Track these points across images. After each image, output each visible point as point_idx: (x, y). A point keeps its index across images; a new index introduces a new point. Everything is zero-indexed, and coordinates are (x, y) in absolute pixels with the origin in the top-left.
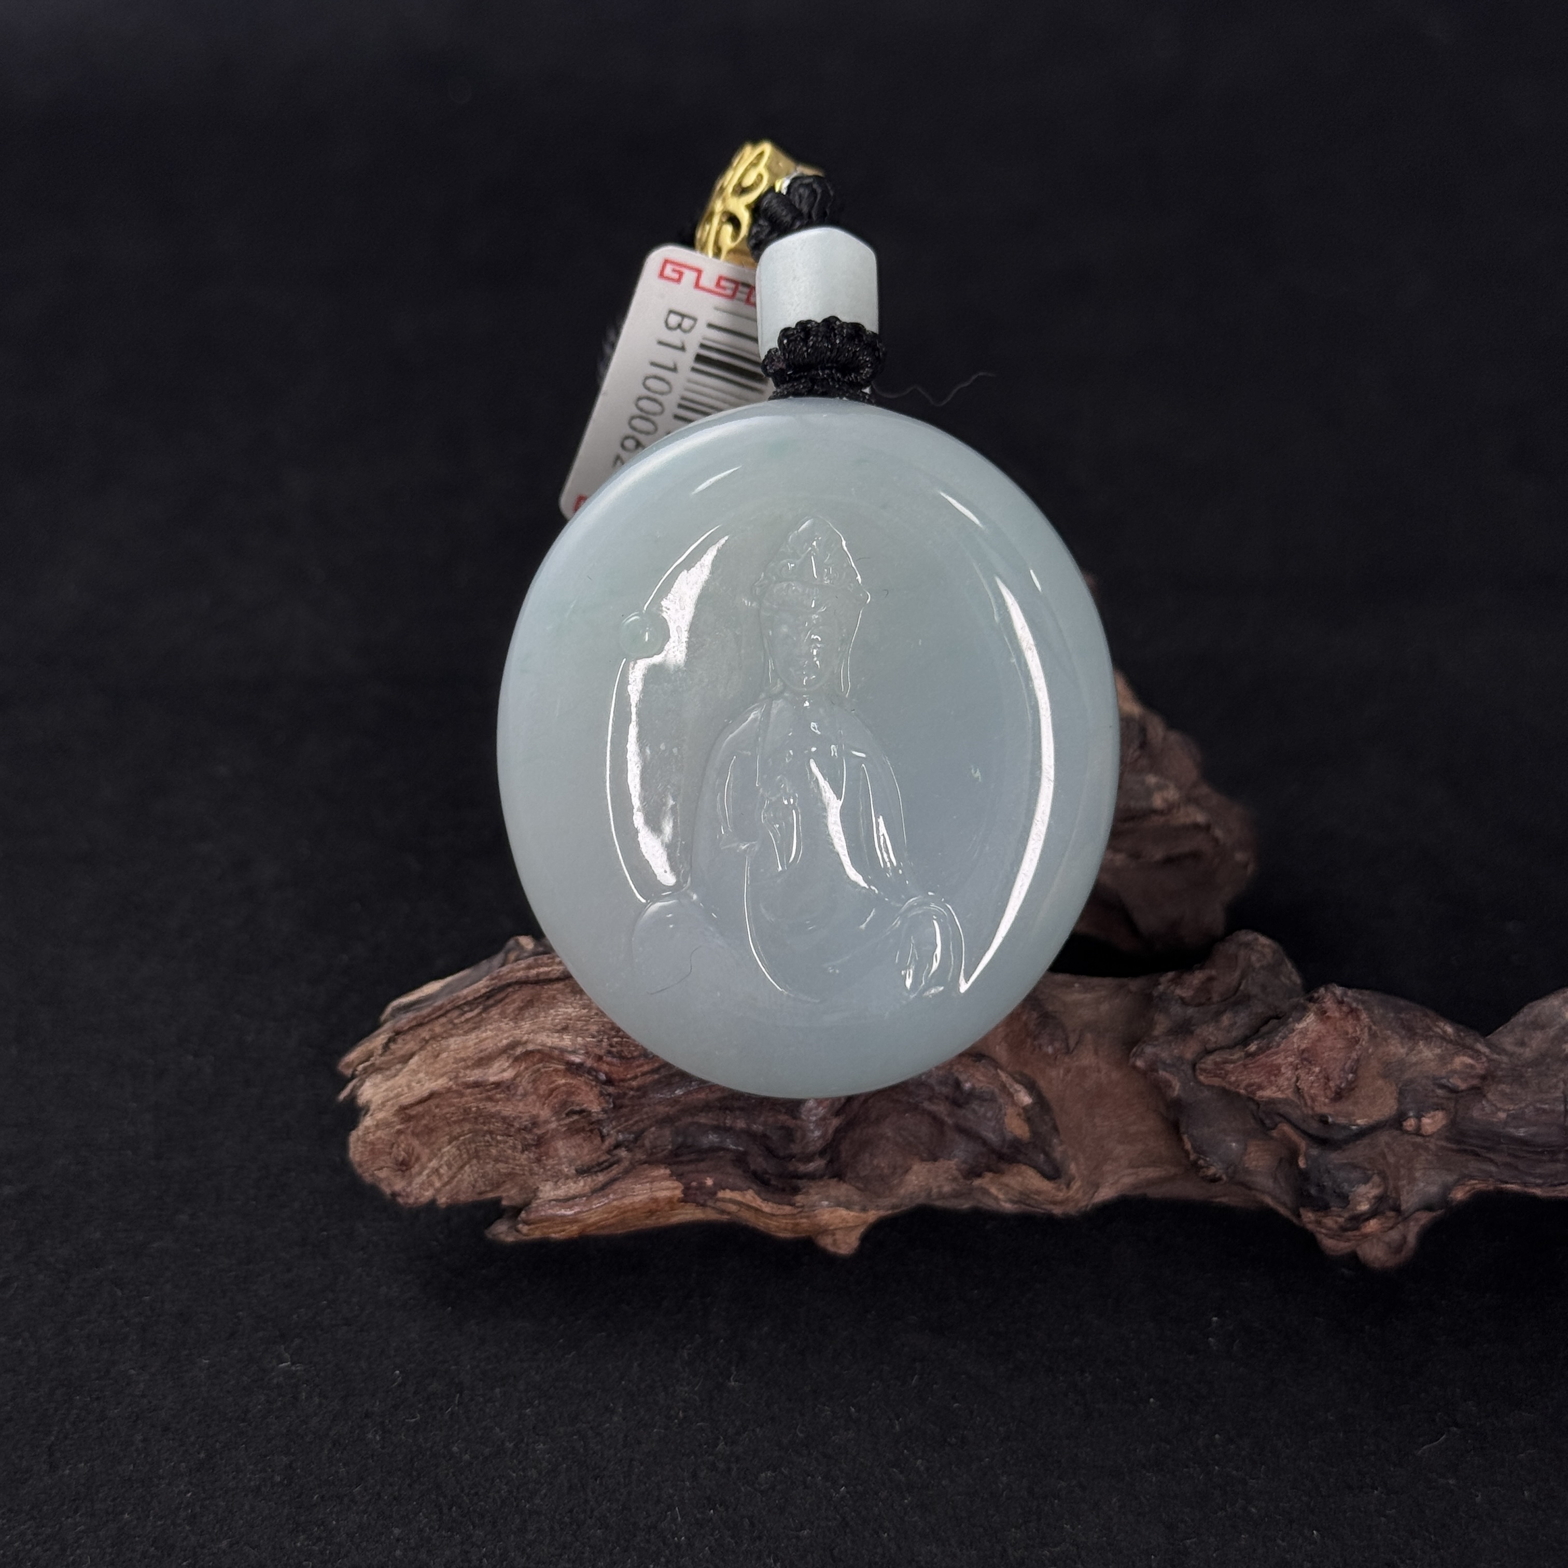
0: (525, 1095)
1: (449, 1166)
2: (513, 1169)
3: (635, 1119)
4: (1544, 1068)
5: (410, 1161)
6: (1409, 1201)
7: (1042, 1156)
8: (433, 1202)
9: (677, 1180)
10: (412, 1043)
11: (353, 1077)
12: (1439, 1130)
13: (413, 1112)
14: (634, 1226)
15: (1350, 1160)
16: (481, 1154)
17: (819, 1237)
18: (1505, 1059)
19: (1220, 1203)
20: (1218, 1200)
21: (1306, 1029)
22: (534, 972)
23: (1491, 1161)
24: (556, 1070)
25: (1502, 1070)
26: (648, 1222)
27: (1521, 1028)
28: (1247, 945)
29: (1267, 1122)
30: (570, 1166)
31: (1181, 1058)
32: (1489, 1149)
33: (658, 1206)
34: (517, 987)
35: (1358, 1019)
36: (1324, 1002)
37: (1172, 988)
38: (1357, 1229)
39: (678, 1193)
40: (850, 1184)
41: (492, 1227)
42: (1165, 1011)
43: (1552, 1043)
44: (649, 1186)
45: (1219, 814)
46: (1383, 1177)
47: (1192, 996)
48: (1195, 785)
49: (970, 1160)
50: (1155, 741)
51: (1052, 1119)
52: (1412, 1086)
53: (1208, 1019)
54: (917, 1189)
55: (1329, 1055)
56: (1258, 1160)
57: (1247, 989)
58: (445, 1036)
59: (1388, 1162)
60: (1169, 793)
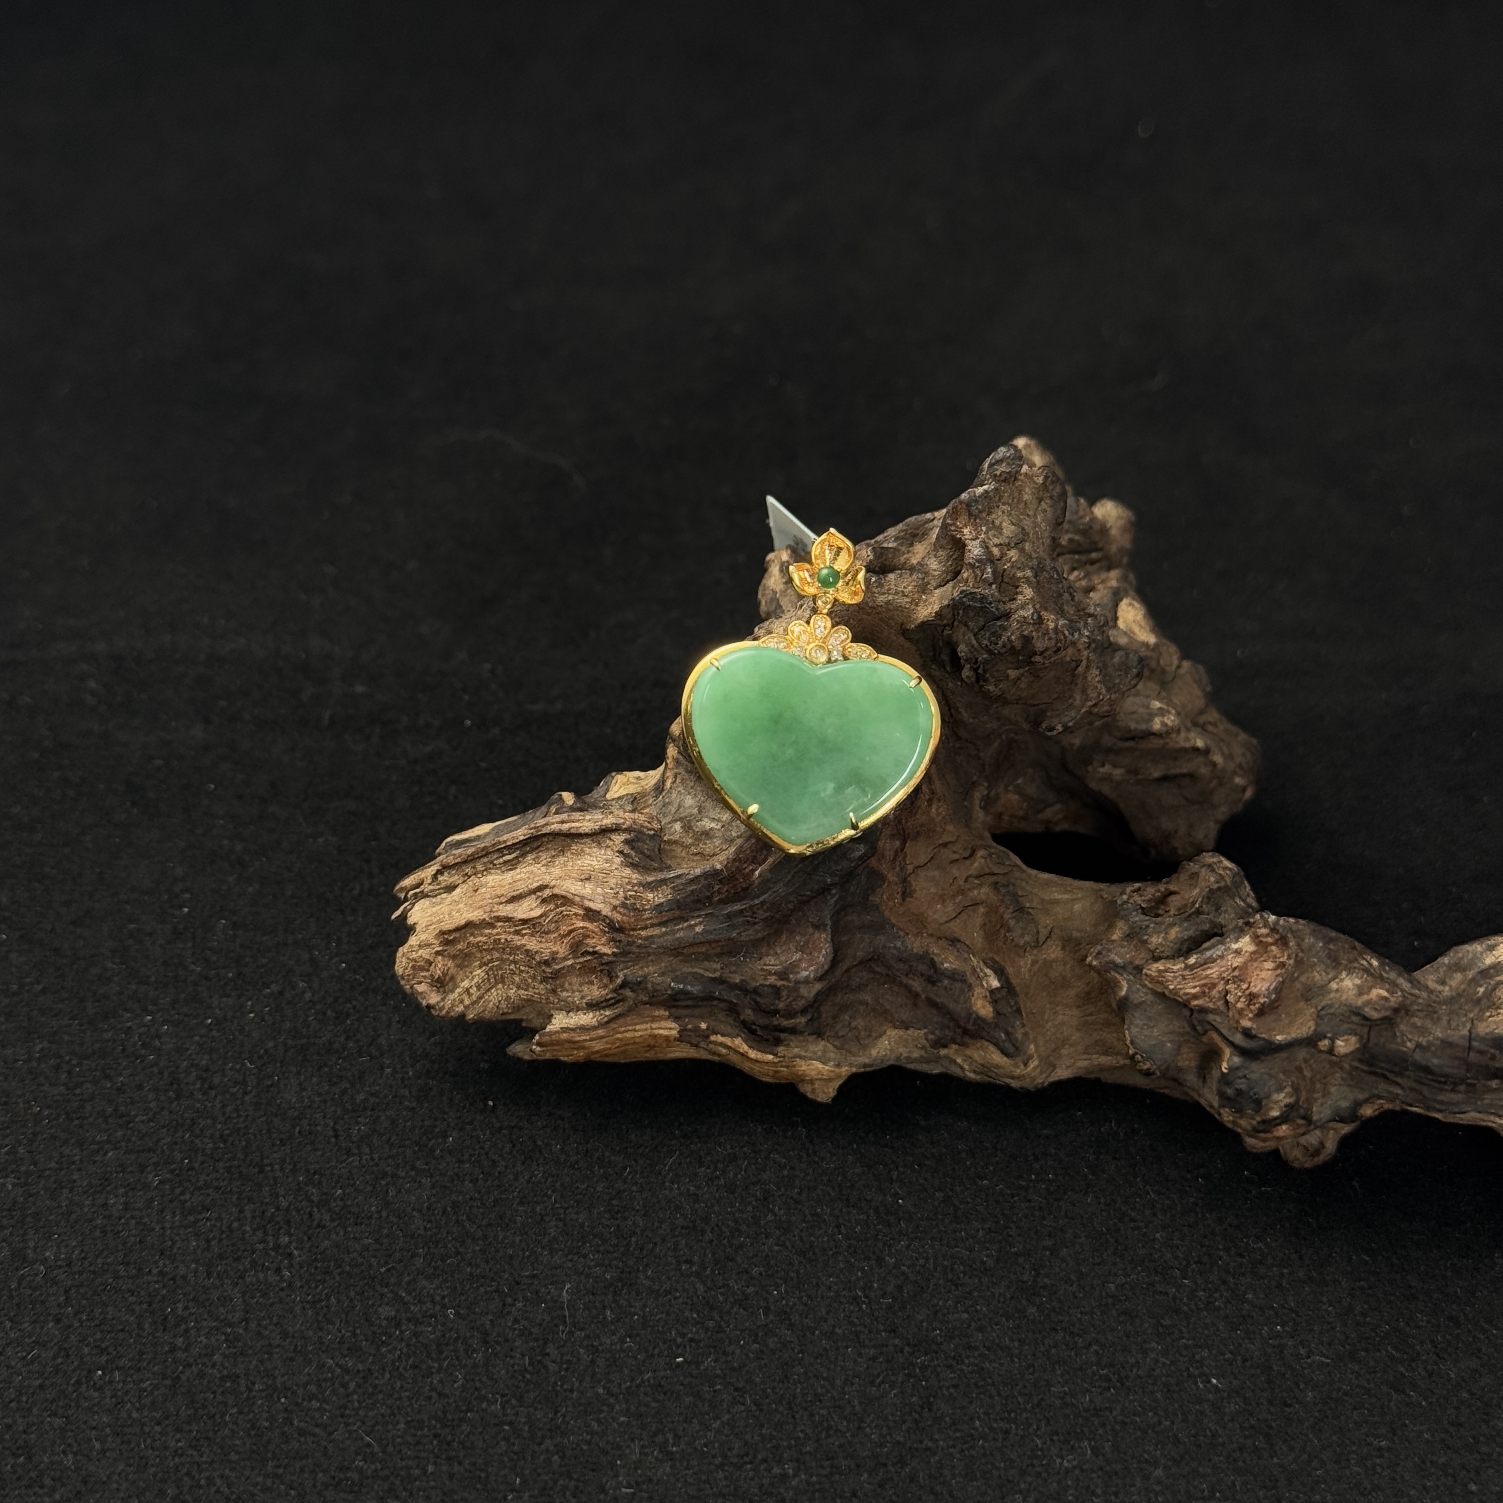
0: (547, 933)
1: (479, 987)
2: (532, 996)
3: (641, 965)
4: (1456, 1006)
5: (446, 977)
6: (1321, 1111)
7: (1003, 1035)
8: (463, 1016)
9: (674, 1021)
10: (456, 877)
11: (406, 900)
12: (1352, 1053)
13: (451, 937)
14: (635, 1057)
15: (1267, 1071)
16: (506, 980)
17: (799, 1085)
18: (1424, 995)
19: (1164, 1093)
20: (1162, 1091)
21: (1241, 949)
22: (565, 827)
23: (1398, 1084)
24: (576, 914)
25: (1419, 1004)
26: (647, 1055)
27: (1445, 968)
28: (1210, 866)
29: (1199, 1028)
30: (582, 999)
31: (1131, 963)
32: (1397, 1074)
33: (657, 1042)
34: (551, 838)
35: (1286, 945)
36: (1259, 928)
37: (1135, 897)
38: (1268, 1132)
39: (674, 1033)
40: (828, 1042)
41: (513, 1045)
42: (1125, 918)
43: (1469, 985)
44: (648, 1026)
45: (1222, 740)
46: (1296, 1090)
47: (1151, 907)
48: (1202, 712)
49: (937, 1032)
50: (1168, 669)
51: (1016, 1003)
52: (1332, 1011)
53: (1161, 930)
54: (888, 1052)
55: (1257, 975)
56: (1189, 1061)
57: (1201, 906)
58: (485, 873)
59: (1304, 1076)
60: (1169, 718)
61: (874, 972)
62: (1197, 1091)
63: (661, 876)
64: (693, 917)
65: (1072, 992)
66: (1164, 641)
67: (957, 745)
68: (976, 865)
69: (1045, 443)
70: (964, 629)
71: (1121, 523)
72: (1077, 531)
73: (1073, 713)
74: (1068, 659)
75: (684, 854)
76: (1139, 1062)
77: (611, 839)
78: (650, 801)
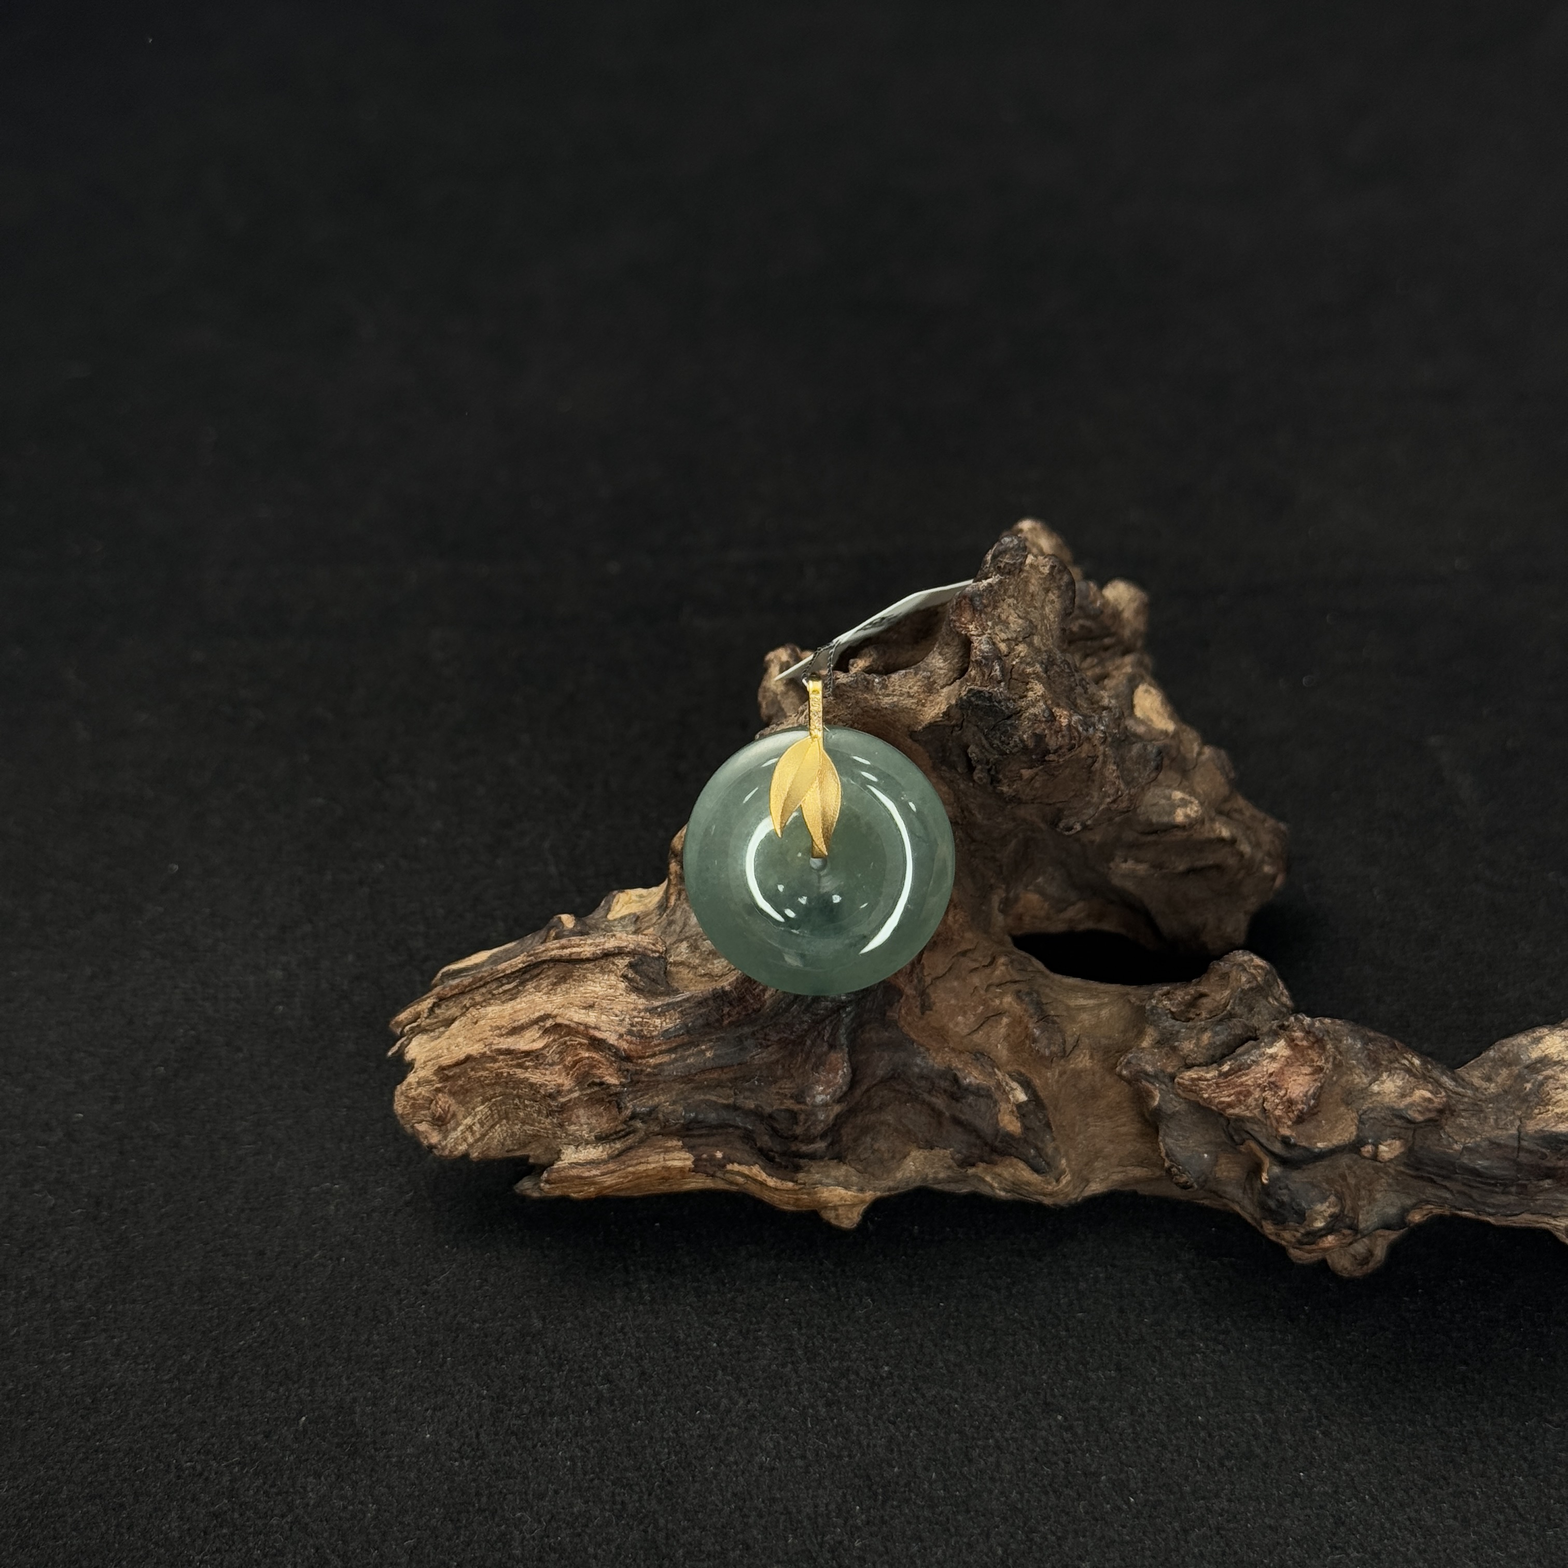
0: (551, 1065)
1: (482, 1124)
2: (539, 1131)
3: (650, 1094)
4: (1502, 1105)
5: (447, 1115)
6: (1367, 1219)
7: (1032, 1150)
8: (465, 1156)
9: (688, 1152)
10: (454, 1009)
11: (402, 1035)
12: (1397, 1157)
13: (450, 1073)
14: (649, 1191)
15: (1309, 1180)
16: (510, 1115)
17: (823, 1213)
18: (1470, 1093)
21: (1276, 1054)
22: (567, 951)
23: (1445, 1187)
24: (580, 1044)
25: (1464, 1103)
26: (661, 1187)
27: (1490, 1064)
28: (1242, 967)
29: (1236, 1138)
30: (591, 1132)
31: (1163, 1071)
32: (1445, 1177)
33: (671, 1174)
34: (551, 965)
35: (1323, 1048)
36: (1295, 1031)
37: (1164, 1001)
38: (1313, 1243)
39: (689, 1163)
40: (850, 1166)
41: (520, 1182)
42: (1155, 1024)
43: (1515, 1081)
44: (662, 1155)
45: (1248, 828)
46: (1340, 1198)
47: (1182, 1012)
48: (1226, 800)
49: (964, 1151)
50: (1188, 756)
51: (1045, 1116)
52: (1371, 1115)
53: (1193, 1035)
54: (913, 1174)
55: (1294, 1080)
56: (1229, 1172)
57: (1233, 1009)
58: (484, 1004)
59: (1348, 1184)
60: (1191, 809)
61: (895, 1090)
62: (1238, 1203)
63: (668, 1000)
64: (703, 1041)
65: (1103, 1103)
66: (1184, 727)
67: (972, 848)
68: (997, 973)
69: (1052, 525)
70: (976, 729)
71: (1134, 605)
72: (1088, 616)
73: (1091, 811)
74: (1083, 755)
75: (691, 976)
76: (1176, 1175)
77: (614, 964)
78: (654, 921)
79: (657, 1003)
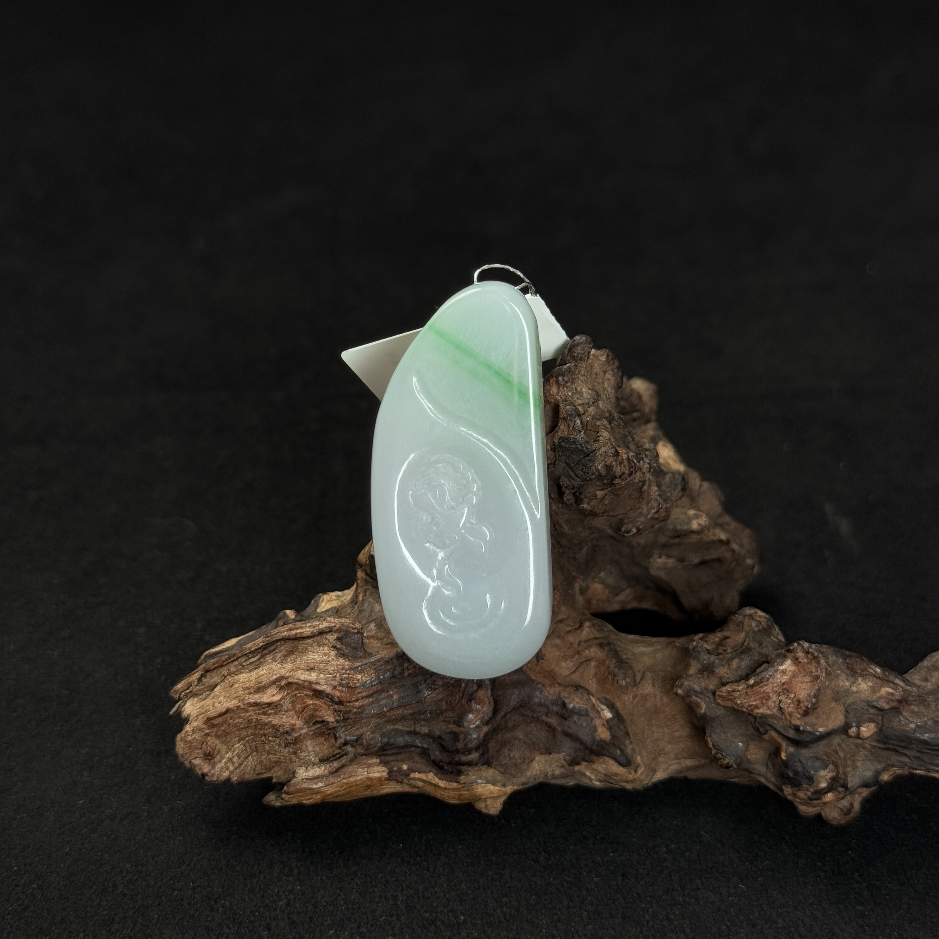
0: (286, 711)
1: (239, 756)
2: (279, 758)
3: (357, 727)
5: (214, 752)
6: (853, 781)
7: (618, 751)
8: (228, 780)
9: (384, 766)
10: (216, 678)
11: (179, 699)
12: (872, 735)
13: (215, 722)
14: (357, 796)
15: (814, 755)
16: (259, 749)
17: (476, 804)
18: (915, 689)
19: (734, 782)
20: (732, 780)
21: (786, 670)
22: (294, 632)
23: (906, 755)
24: (307, 695)
25: (913, 696)
26: (366, 793)
27: (925, 670)
28: (751, 616)
29: (761, 730)
30: (316, 756)
31: (706, 688)
32: (904, 748)
33: (372, 783)
34: (283, 643)
35: (818, 663)
36: (797, 653)
37: (701, 643)
38: (820, 799)
39: (385, 774)
40: (495, 769)
41: (267, 796)
42: (697, 658)
44: (366, 771)
45: (735, 534)
46: (836, 765)
47: (714, 649)
48: (720, 516)
49: (572, 754)
50: (694, 487)
51: (625, 727)
52: (854, 707)
53: (724, 663)
54: (538, 772)
55: (800, 687)
56: (756, 754)
57: (749, 644)
58: (237, 673)
59: (839, 756)
60: (702, 520)
61: (523, 715)
62: (763, 776)
63: (365, 661)
64: (391, 688)
65: (662, 716)
66: (689, 469)
67: (561, 551)
68: (584, 633)
70: (565, 465)
71: (649, 392)
73: (642, 519)
74: (637, 480)
75: (379, 644)
76: (721, 759)
77: (326, 639)
78: (349, 611)
79: (358, 664)
